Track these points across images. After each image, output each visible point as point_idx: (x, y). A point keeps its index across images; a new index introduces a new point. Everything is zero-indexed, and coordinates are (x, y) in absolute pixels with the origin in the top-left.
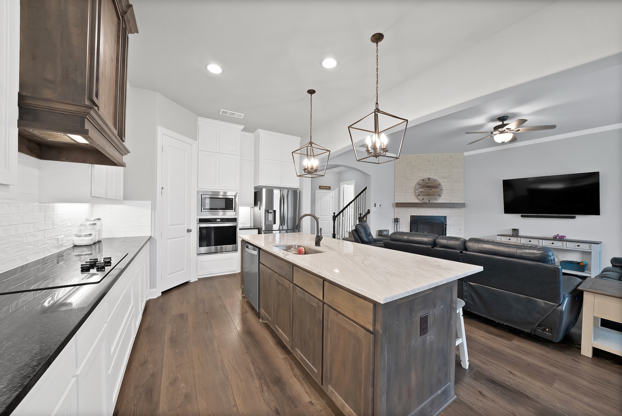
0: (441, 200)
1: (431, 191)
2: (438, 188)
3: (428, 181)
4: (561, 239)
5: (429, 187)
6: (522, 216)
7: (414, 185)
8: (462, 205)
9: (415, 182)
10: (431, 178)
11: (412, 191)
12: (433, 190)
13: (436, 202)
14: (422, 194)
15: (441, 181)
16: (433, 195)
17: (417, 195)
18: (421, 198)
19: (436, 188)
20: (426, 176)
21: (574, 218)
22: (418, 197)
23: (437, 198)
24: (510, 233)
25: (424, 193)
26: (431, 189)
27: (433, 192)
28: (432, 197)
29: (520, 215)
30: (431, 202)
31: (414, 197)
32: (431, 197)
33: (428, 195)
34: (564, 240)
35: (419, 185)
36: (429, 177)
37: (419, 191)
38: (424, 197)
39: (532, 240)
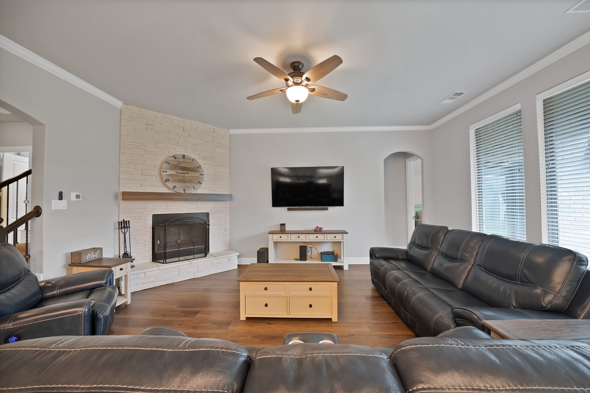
0: (201, 190)
1: (187, 175)
2: (197, 171)
3: (182, 160)
5: (183, 169)
6: (288, 210)
7: (159, 163)
8: (229, 197)
9: (162, 158)
10: (187, 156)
11: (156, 173)
12: (191, 174)
13: (195, 192)
14: (172, 178)
15: (201, 162)
16: (190, 181)
17: (164, 179)
18: (171, 185)
19: (194, 171)
20: (180, 152)
21: (327, 209)
22: (166, 183)
23: (196, 186)
25: (176, 178)
26: (188, 173)
27: (190, 177)
28: (189, 184)
29: (286, 208)
30: (187, 192)
31: (160, 184)
32: (187, 185)
33: (183, 181)
35: (169, 164)
36: (184, 154)
37: (167, 173)
38: (176, 184)
39: (300, 235)
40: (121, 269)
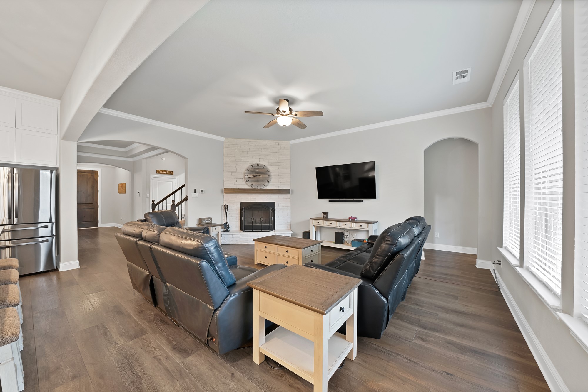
0: (269, 187)
2: (267, 174)
3: (257, 167)
4: (352, 220)
5: (258, 173)
6: (330, 201)
7: (244, 171)
8: (287, 191)
9: (245, 167)
10: (260, 164)
11: (242, 176)
12: (262, 176)
13: (266, 188)
14: (251, 179)
15: (269, 167)
16: (262, 181)
17: (246, 180)
18: (250, 184)
19: (264, 174)
20: (255, 162)
21: (362, 201)
22: (247, 183)
23: (266, 184)
24: (321, 216)
25: (253, 179)
26: (260, 175)
27: (261, 178)
28: (261, 183)
29: (328, 200)
30: (260, 188)
31: (244, 183)
32: (260, 183)
33: (257, 181)
34: (356, 221)
35: (249, 170)
36: (258, 163)
37: (248, 176)
38: (253, 183)
39: (333, 222)
40: (216, 229)
